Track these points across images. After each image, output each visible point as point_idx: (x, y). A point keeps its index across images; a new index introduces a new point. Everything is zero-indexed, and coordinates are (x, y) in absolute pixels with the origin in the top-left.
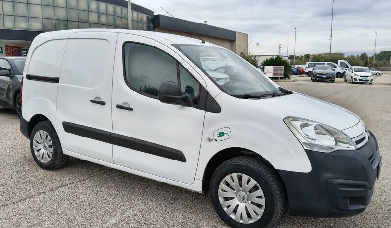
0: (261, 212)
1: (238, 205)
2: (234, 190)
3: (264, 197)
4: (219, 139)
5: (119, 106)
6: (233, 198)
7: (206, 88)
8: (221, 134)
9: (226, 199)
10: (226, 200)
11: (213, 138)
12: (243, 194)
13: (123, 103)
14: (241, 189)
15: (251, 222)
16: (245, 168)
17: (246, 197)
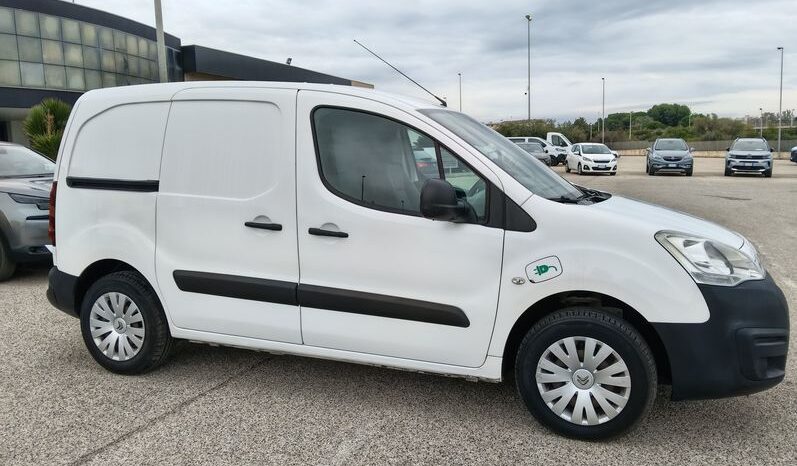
0: (622, 400)
1: (576, 396)
2: (566, 368)
3: (627, 373)
4: (537, 278)
5: (313, 232)
6: (564, 384)
7: (501, 188)
8: (542, 270)
9: (550, 386)
10: (550, 389)
11: (525, 277)
12: (583, 373)
13: (323, 226)
14: (582, 364)
15: (603, 420)
16: (589, 325)
17: (591, 378)
